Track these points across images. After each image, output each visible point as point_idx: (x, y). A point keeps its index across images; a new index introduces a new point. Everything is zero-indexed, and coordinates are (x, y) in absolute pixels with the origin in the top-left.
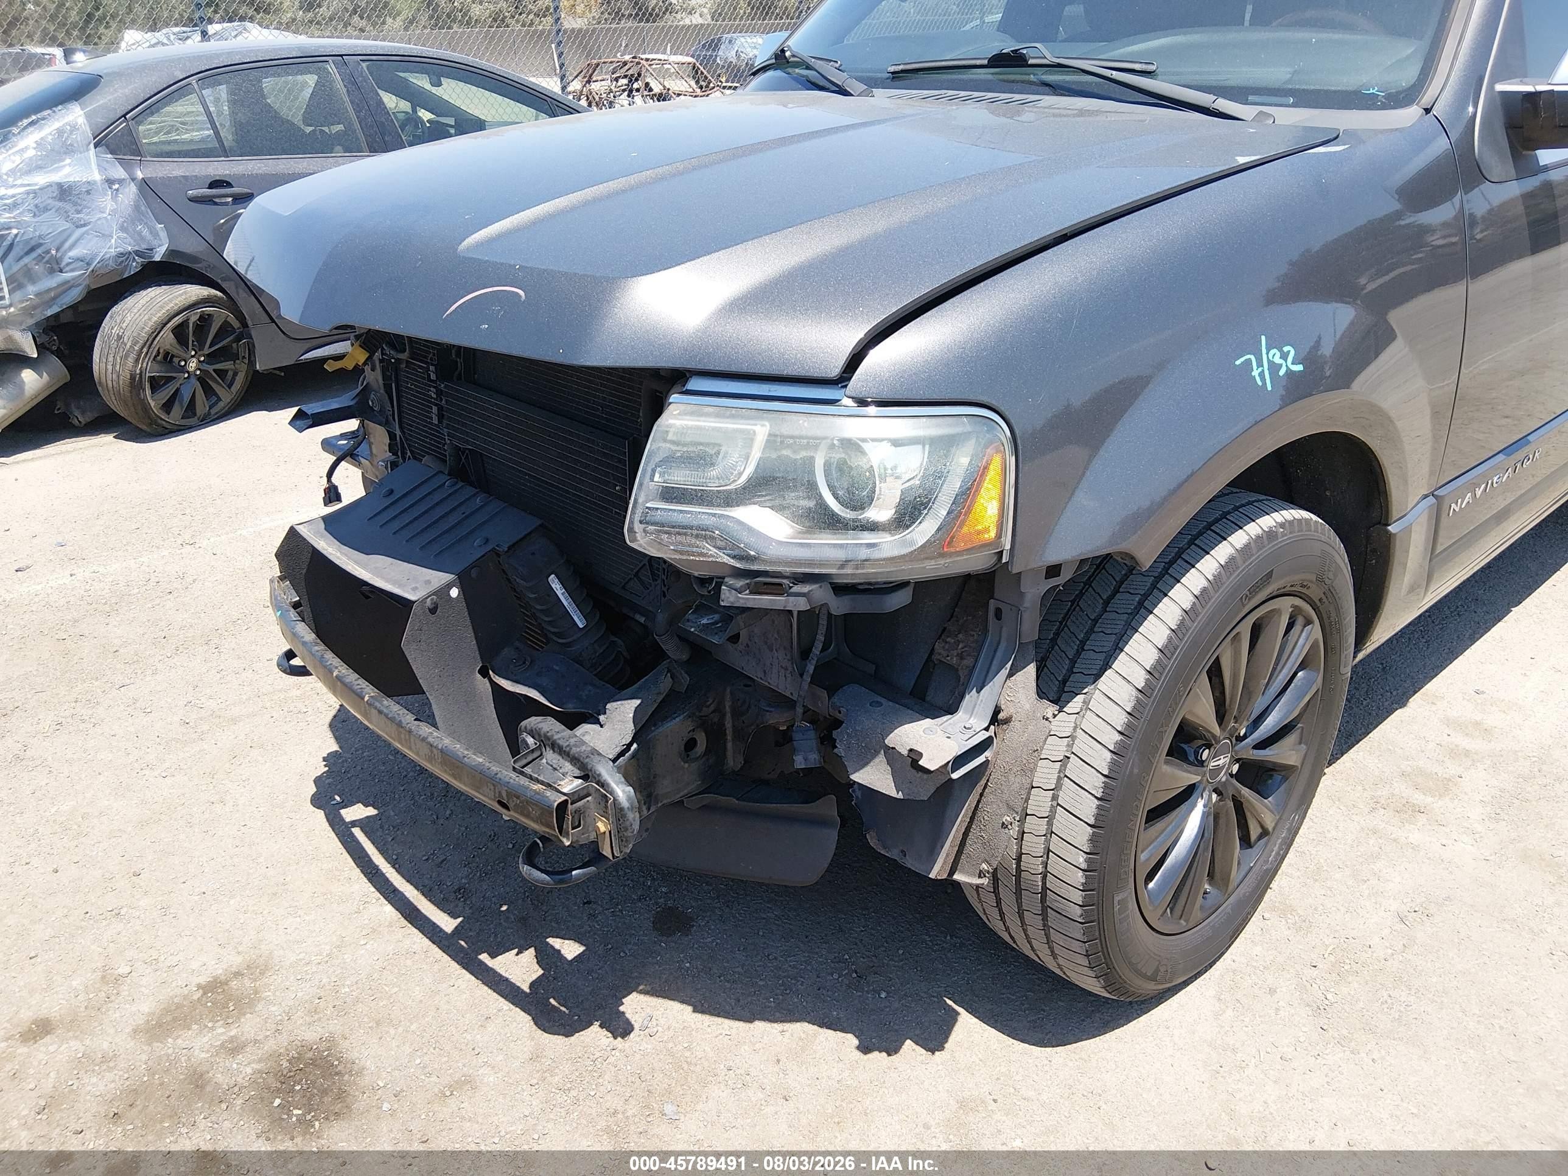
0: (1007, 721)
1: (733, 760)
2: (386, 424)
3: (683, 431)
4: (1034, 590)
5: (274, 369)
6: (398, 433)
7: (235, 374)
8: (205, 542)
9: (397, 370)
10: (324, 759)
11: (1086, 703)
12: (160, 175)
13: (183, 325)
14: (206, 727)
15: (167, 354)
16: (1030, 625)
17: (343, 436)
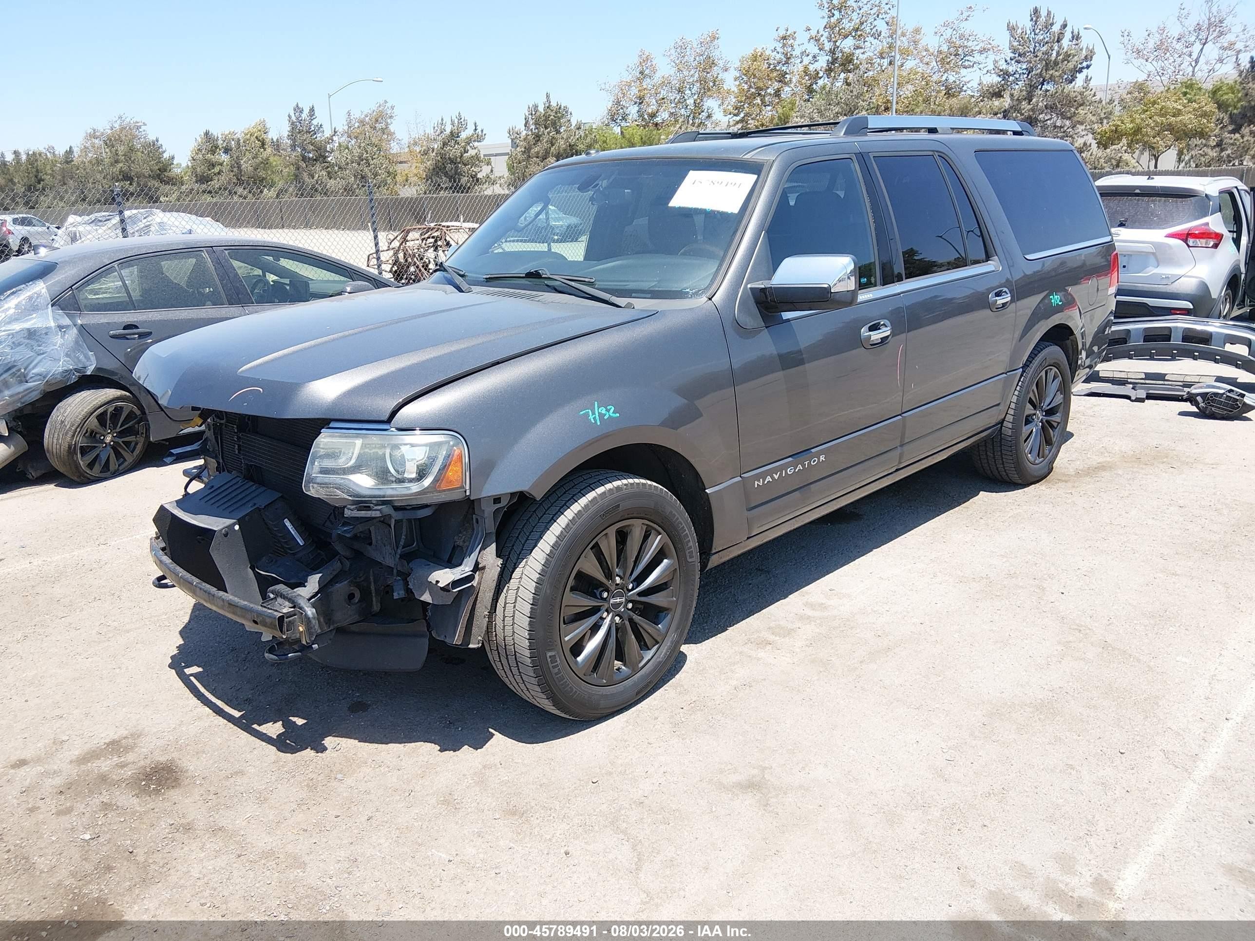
0: (484, 568)
1: (376, 607)
2: (216, 457)
3: (326, 444)
4: (489, 509)
5: (163, 440)
6: (221, 461)
7: (136, 444)
8: (113, 543)
9: (221, 429)
10: (177, 647)
11: (526, 562)
12: (92, 322)
13: (104, 413)
14: (111, 635)
15: (92, 432)
16: (490, 525)
17: (195, 468)
